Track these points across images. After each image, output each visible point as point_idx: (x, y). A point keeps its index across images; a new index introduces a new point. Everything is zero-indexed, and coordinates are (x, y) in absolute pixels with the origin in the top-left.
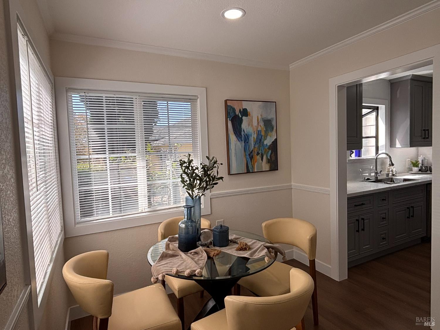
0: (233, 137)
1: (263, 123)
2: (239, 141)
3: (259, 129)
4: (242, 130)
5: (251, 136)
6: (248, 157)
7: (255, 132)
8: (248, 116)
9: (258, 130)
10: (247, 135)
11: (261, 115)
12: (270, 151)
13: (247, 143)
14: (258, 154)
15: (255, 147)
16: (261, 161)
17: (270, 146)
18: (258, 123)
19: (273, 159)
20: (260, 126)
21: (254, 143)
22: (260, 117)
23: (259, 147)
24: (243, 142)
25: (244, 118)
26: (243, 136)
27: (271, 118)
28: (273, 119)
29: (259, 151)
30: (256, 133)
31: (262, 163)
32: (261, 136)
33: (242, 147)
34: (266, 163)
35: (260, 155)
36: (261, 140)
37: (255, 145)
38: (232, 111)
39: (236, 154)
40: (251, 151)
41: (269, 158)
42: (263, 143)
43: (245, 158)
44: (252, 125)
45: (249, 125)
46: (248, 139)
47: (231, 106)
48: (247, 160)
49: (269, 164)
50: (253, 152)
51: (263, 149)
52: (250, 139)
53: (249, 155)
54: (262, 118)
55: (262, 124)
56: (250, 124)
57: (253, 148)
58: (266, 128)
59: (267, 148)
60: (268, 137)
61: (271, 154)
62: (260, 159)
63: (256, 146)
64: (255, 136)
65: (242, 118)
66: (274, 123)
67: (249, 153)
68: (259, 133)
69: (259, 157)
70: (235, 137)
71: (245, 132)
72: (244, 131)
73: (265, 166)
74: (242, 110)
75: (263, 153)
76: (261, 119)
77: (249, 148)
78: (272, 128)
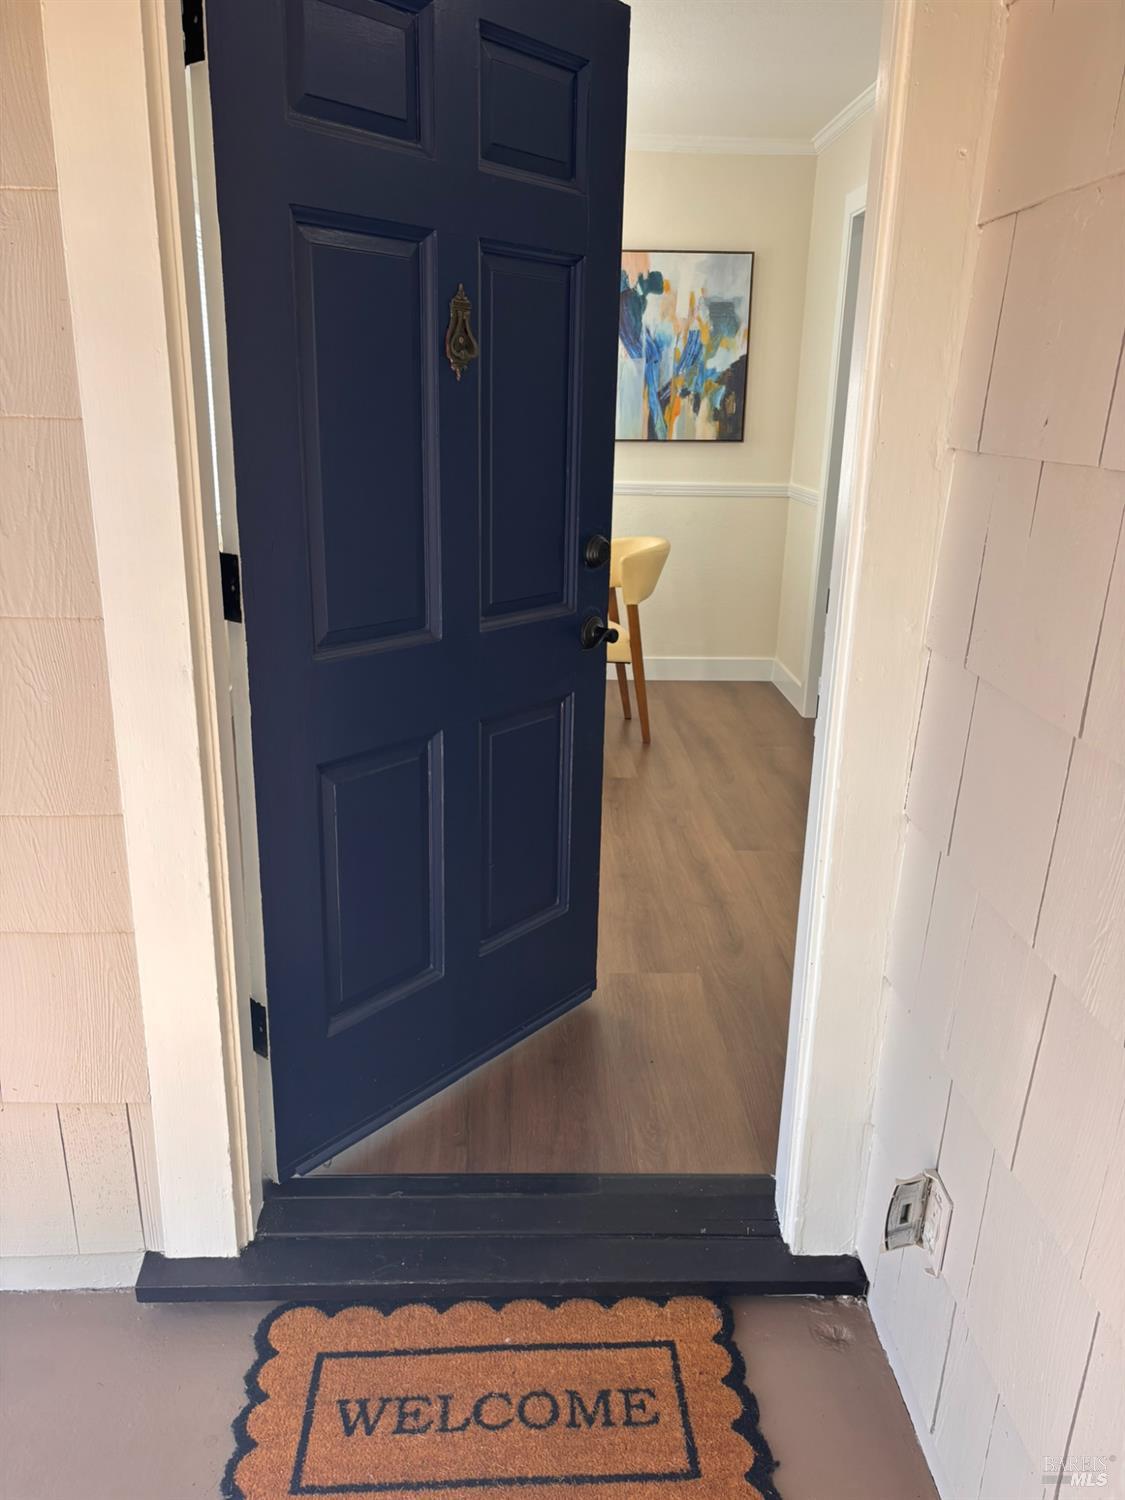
1: (708, 312)
2: (632, 357)
3: (695, 326)
4: (644, 329)
5: (669, 344)
6: (655, 399)
7: (681, 336)
8: (664, 293)
9: (692, 328)
10: (655, 341)
11: (703, 290)
12: (724, 388)
13: (655, 362)
14: (685, 393)
15: (676, 374)
16: (691, 412)
17: (724, 374)
18: (692, 311)
19: (732, 408)
20: (699, 320)
21: (677, 365)
22: (698, 294)
23: (690, 374)
24: (644, 359)
25: (651, 297)
26: (644, 343)
27: (734, 299)
28: (739, 300)
29: (690, 384)
30: (685, 337)
31: (695, 419)
32: (698, 347)
33: (639, 372)
34: (708, 419)
35: (691, 396)
36: (696, 357)
37: (678, 369)
40: (664, 384)
41: (718, 406)
42: (703, 365)
43: (647, 401)
44: (674, 318)
45: (663, 315)
46: (659, 352)
48: (653, 407)
49: (717, 423)
50: (672, 387)
51: (702, 382)
52: (663, 353)
53: (659, 394)
54: (705, 299)
55: (704, 314)
56: (668, 311)
57: (671, 375)
58: (714, 326)
59: (713, 379)
60: (720, 349)
61: (727, 396)
62: (691, 408)
63: (680, 373)
64: (681, 346)
65: (644, 297)
66: (742, 312)
67: (657, 390)
68: (694, 338)
69: (686, 403)
70: (622, 346)
71: (652, 332)
72: (648, 331)
73: (705, 428)
74: (645, 277)
75: (702, 391)
76: (702, 300)
77: (659, 376)
78: (735, 327)
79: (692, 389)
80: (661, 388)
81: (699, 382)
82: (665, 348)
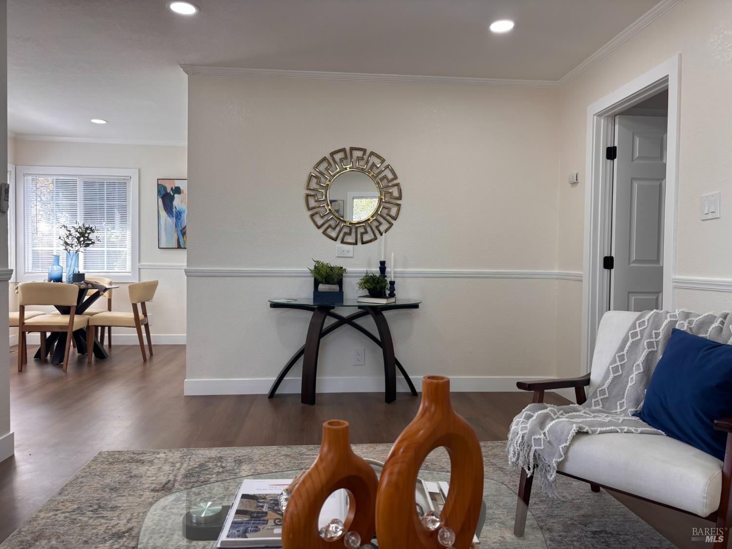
0: (163, 213)
2: (170, 217)
4: (174, 207)
5: (184, 212)
6: (180, 232)
8: (181, 194)
10: (179, 211)
13: (179, 219)
24: (175, 218)
25: (176, 196)
26: (174, 212)
33: (173, 222)
38: (163, 189)
39: (166, 229)
40: (183, 227)
43: (176, 234)
45: (181, 202)
46: (181, 215)
47: (162, 185)
52: (182, 216)
53: (181, 231)
65: (173, 195)
67: (181, 229)
70: (165, 213)
71: (177, 208)
74: (174, 188)
77: (181, 225)
82: (183, 214)
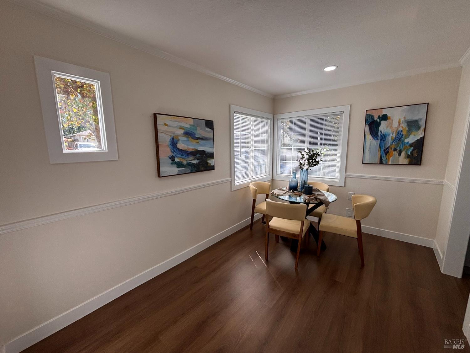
1: (406, 124)
3: (400, 129)
4: (379, 131)
7: (394, 132)
8: (388, 120)
9: (398, 130)
10: (384, 135)
11: (404, 118)
12: (412, 148)
14: (395, 150)
15: (392, 144)
16: (398, 156)
17: (412, 143)
18: (399, 124)
19: (416, 154)
20: (402, 127)
21: (392, 141)
22: (402, 119)
23: (398, 144)
24: (379, 140)
26: (379, 135)
27: (419, 119)
28: (421, 119)
30: (396, 133)
31: (399, 158)
32: (401, 135)
33: (377, 144)
34: (405, 158)
35: (398, 151)
36: (400, 139)
38: (370, 118)
39: (370, 149)
40: (387, 147)
41: (409, 154)
42: (403, 141)
43: (379, 153)
44: (391, 127)
46: (385, 138)
47: (370, 115)
48: (382, 154)
49: (409, 159)
50: (390, 148)
51: (403, 146)
53: (384, 150)
55: (404, 125)
56: (389, 126)
57: (389, 145)
58: (409, 128)
59: (407, 145)
60: (411, 136)
61: (413, 150)
62: (398, 154)
64: (394, 135)
65: (380, 122)
66: (422, 123)
68: (400, 133)
69: (396, 153)
70: (371, 137)
73: (403, 159)
74: (381, 116)
75: (402, 149)
76: (404, 121)
77: (385, 145)
78: (419, 128)
79: (398, 148)
80: (385, 148)
81: (401, 146)
82: (388, 136)
